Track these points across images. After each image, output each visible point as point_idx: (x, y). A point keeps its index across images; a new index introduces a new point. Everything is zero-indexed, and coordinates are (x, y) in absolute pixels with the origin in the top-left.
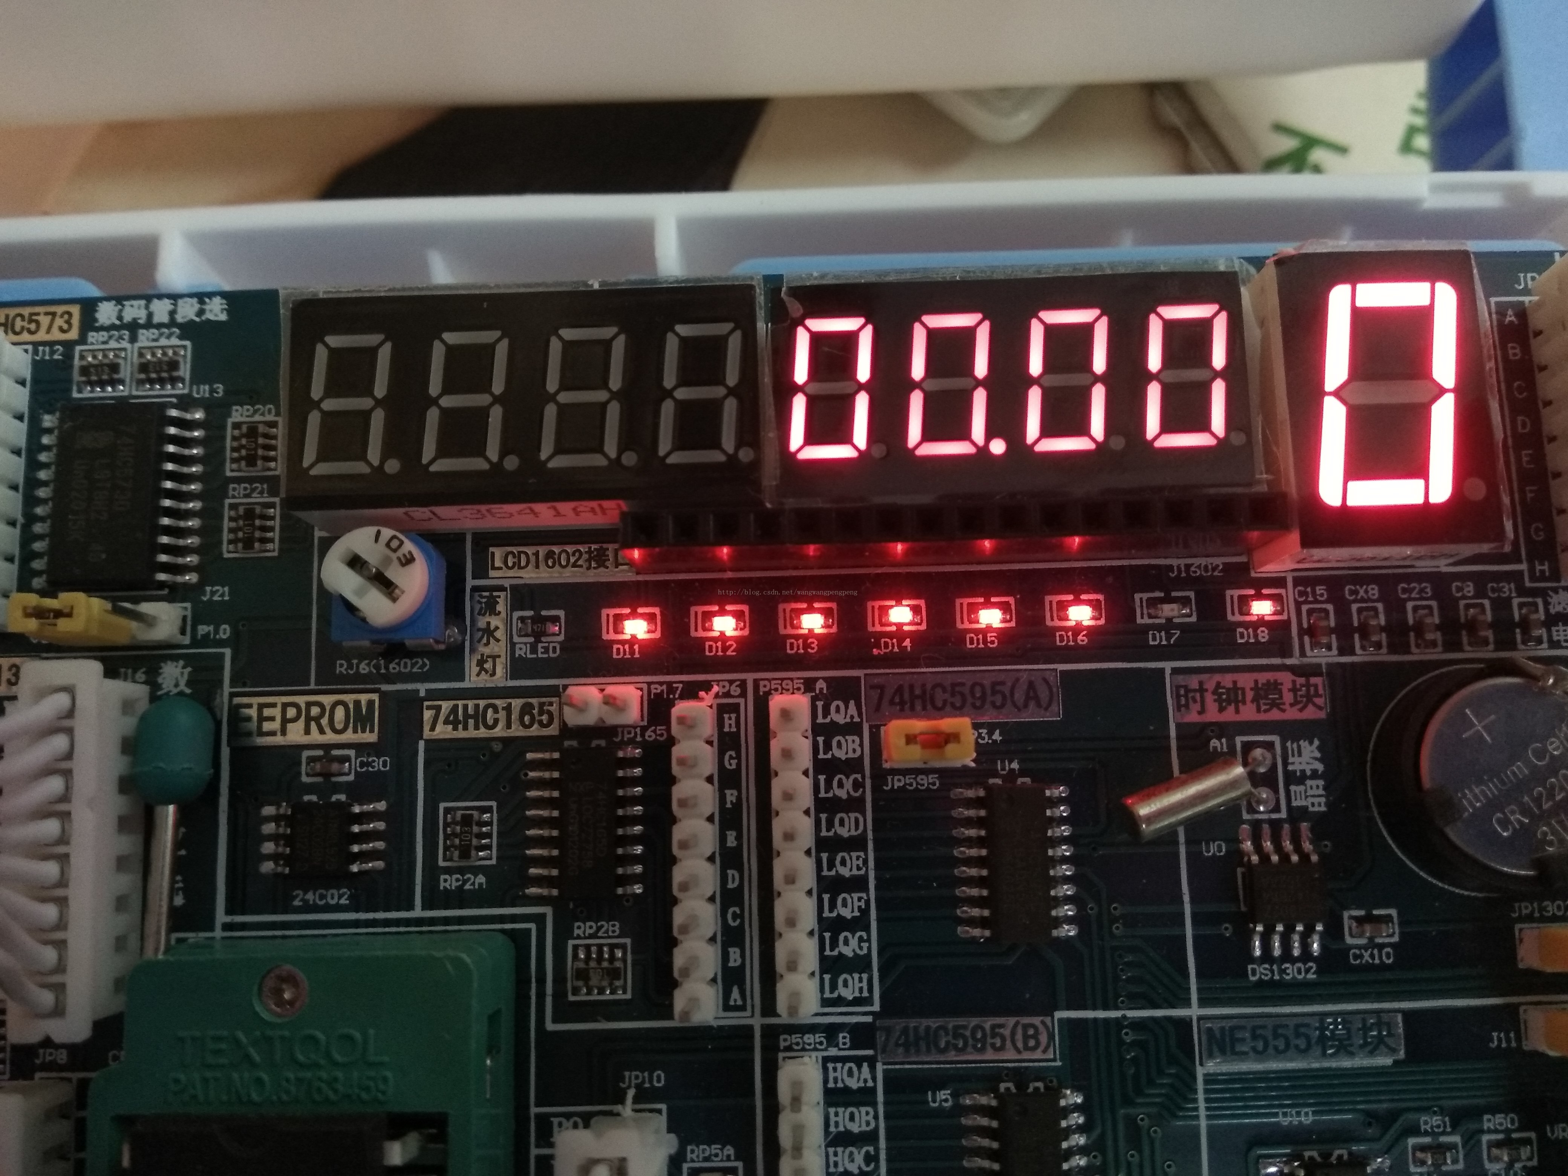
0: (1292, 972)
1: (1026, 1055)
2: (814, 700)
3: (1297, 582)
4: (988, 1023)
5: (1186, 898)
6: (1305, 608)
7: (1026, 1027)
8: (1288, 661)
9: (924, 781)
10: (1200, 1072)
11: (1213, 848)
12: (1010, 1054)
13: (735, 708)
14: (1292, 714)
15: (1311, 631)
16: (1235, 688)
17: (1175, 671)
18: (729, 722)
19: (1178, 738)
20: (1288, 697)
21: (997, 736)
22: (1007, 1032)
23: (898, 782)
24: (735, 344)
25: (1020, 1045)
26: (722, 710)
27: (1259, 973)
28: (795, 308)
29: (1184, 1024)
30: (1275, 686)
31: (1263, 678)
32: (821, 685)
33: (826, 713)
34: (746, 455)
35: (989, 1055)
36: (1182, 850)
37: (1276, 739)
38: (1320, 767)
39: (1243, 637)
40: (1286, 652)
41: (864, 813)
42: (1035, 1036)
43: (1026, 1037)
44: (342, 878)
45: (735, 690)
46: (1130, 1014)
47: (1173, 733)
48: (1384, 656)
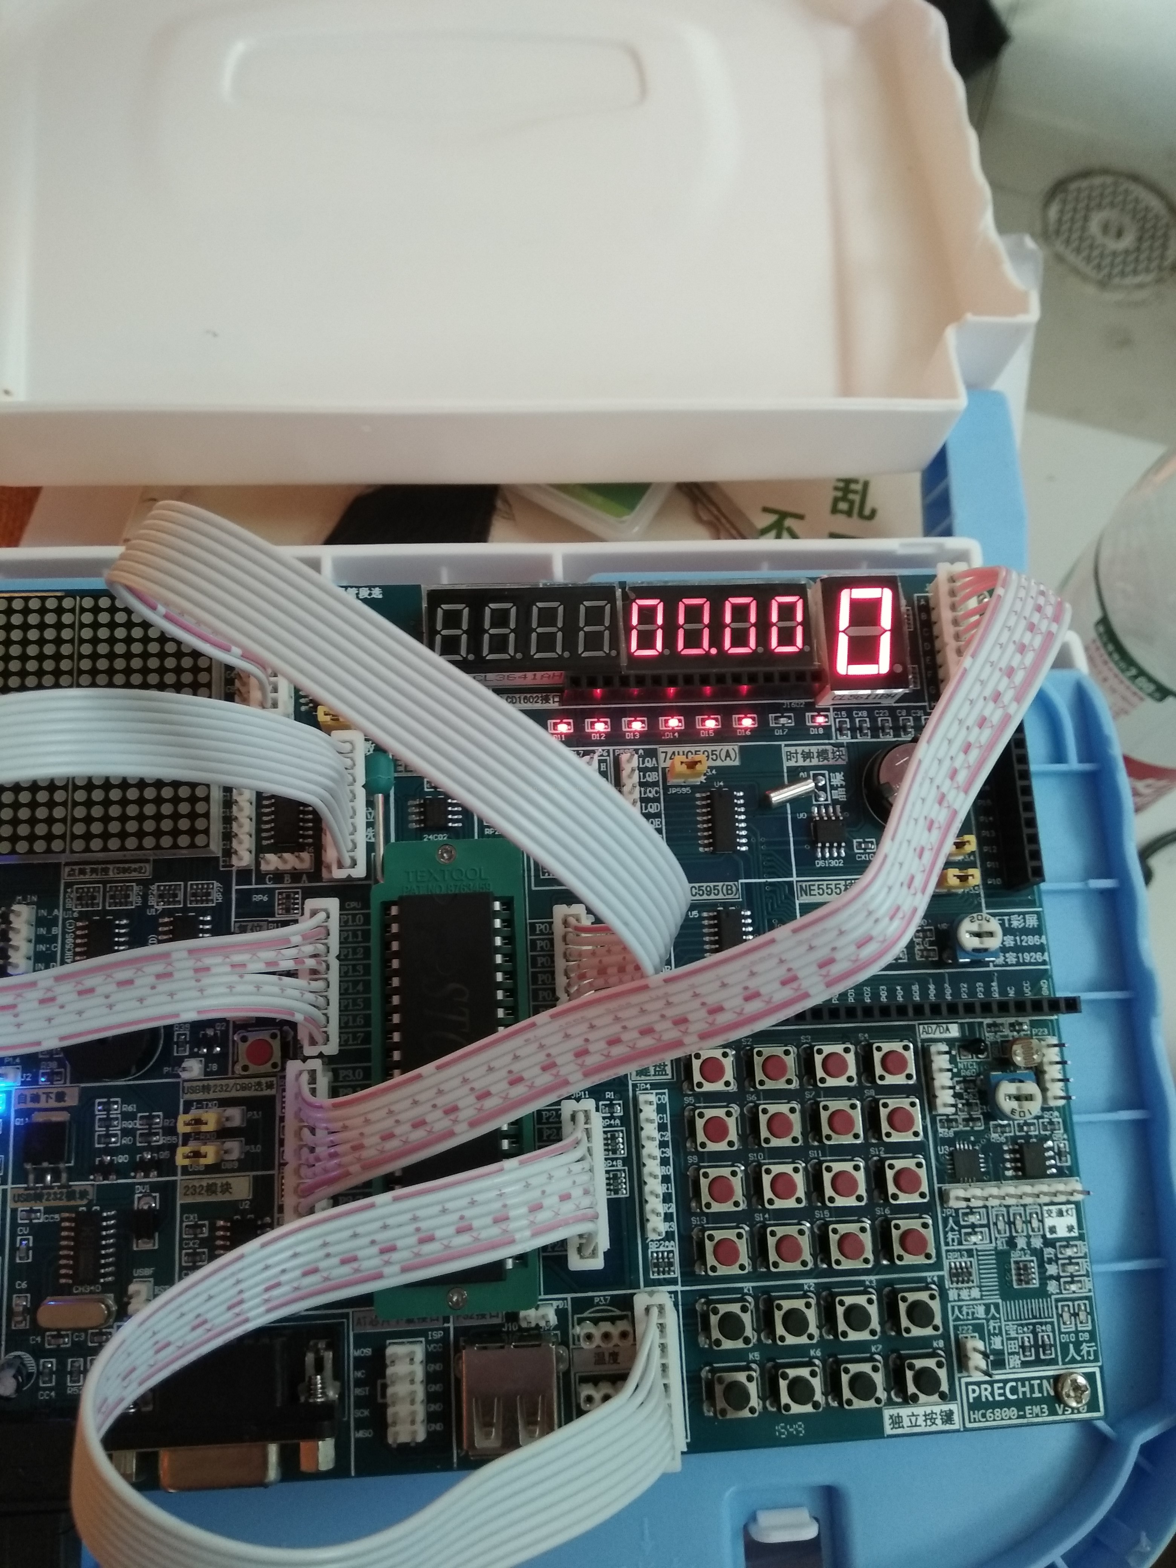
0: (833, 863)
1: (727, 897)
2: (639, 757)
3: (834, 709)
4: (712, 884)
5: (791, 835)
6: (837, 720)
7: (727, 886)
8: (831, 741)
9: (684, 790)
10: (797, 902)
11: (801, 815)
12: (721, 896)
13: (605, 761)
14: (831, 762)
15: (840, 730)
16: (810, 752)
17: (786, 745)
18: (603, 766)
19: (787, 772)
20: (830, 756)
21: (714, 772)
22: (720, 888)
23: (673, 791)
24: (608, 608)
25: (725, 892)
26: (600, 761)
27: (820, 864)
28: (632, 595)
29: (790, 884)
30: (825, 752)
31: (821, 748)
32: (641, 752)
33: (643, 763)
34: (614, 653)
35: (712, 897)
36: (789, 816)
37: (826, 772)
38: (844, 783)
39: (813, 732)
40: (830, 738)
41: (660, 803)
42: (731, 889)
43: (727, 890)
44: (443, 829)
45: (605, 754)
46: (769, 880)
47: (785, 770)
48: (868, 739)
